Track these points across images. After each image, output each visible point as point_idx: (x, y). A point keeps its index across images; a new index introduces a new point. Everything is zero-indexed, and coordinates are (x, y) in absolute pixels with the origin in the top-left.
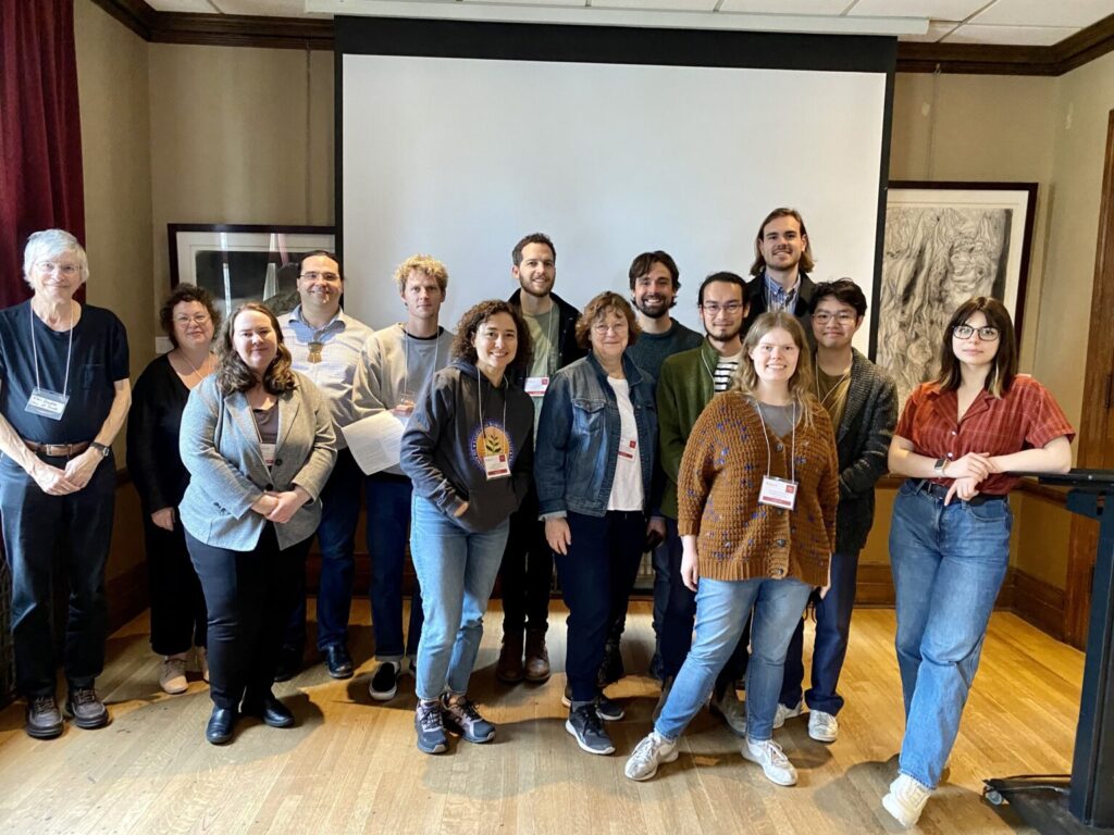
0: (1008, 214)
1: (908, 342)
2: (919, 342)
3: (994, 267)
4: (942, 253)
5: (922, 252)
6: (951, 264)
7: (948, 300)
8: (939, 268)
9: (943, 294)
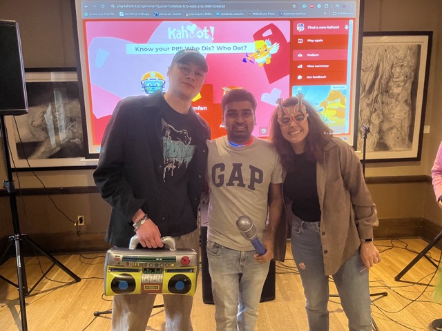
0: (419, 47)
1: (371, 114)
2: (376, 113)
3: (413, 74)
4: (388, 68)
5: (378, 68)
6: (392, 73)
7: (391, 91)
8: (386, 75)
9: (388, 88)
